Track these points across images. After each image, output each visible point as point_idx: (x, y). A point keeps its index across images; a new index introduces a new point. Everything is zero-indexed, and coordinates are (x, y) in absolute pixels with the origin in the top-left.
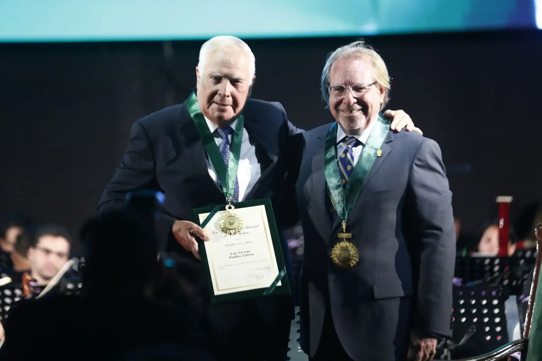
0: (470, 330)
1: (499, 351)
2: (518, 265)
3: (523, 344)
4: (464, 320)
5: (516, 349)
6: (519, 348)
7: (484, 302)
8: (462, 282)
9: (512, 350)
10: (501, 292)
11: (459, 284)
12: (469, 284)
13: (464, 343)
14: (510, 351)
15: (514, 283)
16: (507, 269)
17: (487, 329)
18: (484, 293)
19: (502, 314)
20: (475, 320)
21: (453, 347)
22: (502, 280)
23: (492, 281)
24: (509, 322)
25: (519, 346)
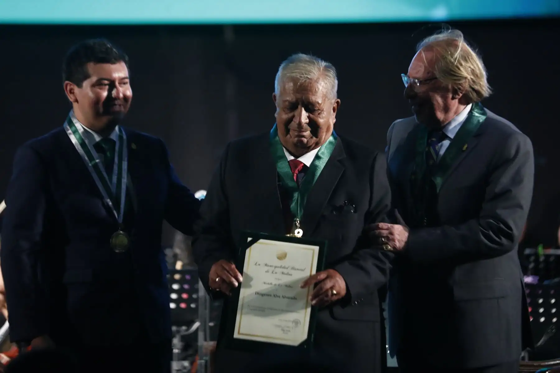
0: (549, 331)
4: (542, 320)
8: (539, 280)
11: (536, 283)
12: (546, 283)
13: (543, 344)
20: (555, 320)
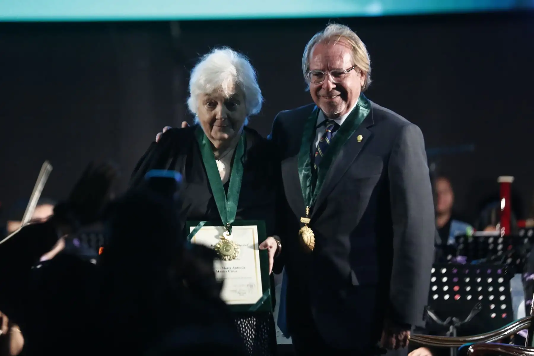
0: (476, 308)
1: (506, 329)
2: (522, 243)
3: (530, 321)
4: (469, 297)
5: (523, 326)
6: (526, 326)
7: (490, 280)
8: (467, 261)
9: (519, 328)
10: (506, 270)
11: (464, 263)
12: (474, 262)
13: (470, 320)
14: (517, 328)
15: (518, 261)
16: (510, 247)
17: (493, 307)
18: (489, 271)
19: (507, 293)
20: (481, 298)
21: (458, 324)
22: (506, 258)
23: (496, 260)
24: (514, 299)
25: (526, 323)
